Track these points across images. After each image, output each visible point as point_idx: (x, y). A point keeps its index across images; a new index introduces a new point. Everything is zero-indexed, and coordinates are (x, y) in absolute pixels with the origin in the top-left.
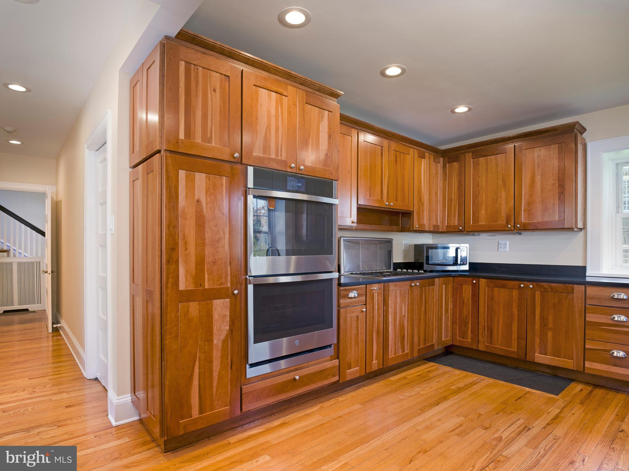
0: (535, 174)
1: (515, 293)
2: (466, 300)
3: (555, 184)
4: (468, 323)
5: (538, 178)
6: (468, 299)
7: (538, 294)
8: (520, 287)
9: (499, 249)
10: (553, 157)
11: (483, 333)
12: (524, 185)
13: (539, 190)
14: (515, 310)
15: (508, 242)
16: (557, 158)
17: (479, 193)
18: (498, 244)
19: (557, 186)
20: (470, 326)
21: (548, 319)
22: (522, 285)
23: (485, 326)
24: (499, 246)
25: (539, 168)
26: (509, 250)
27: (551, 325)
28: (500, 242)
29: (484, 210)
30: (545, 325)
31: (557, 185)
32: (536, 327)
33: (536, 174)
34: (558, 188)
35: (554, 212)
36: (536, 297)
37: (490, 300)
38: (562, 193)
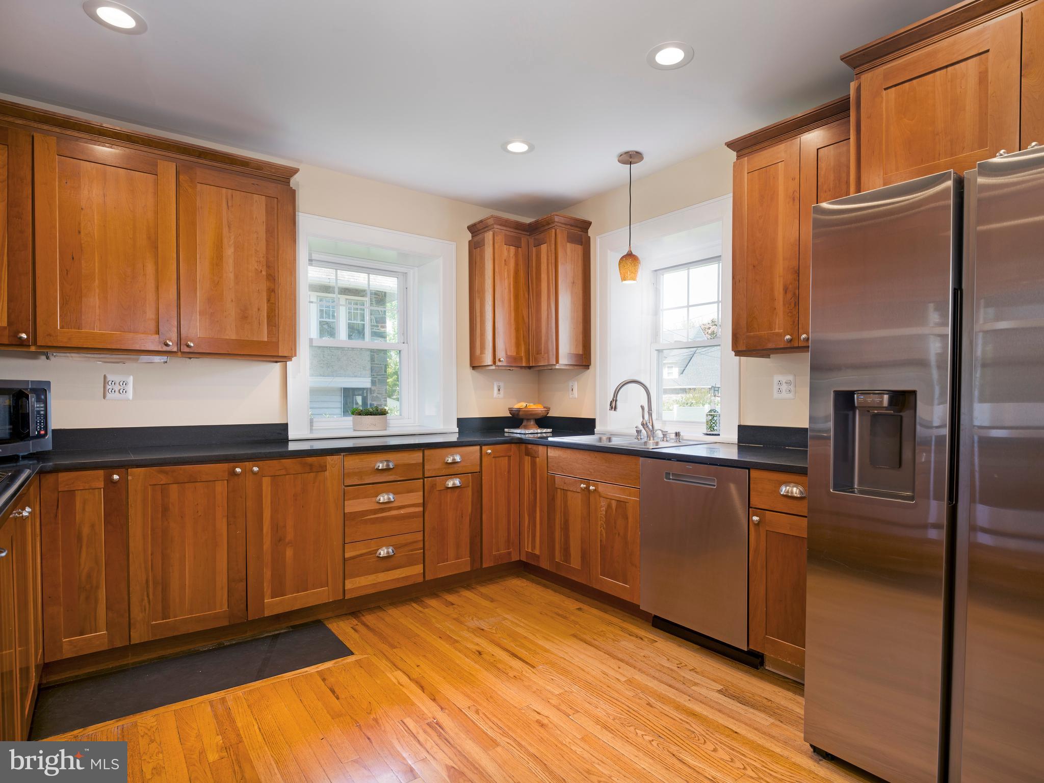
0: (222, 240)
1: (221, 488)
2: (86, 530)
3: (261, 271)
4: (97, 587)
5: (229, 252)
6: (93, 526)
7: (266, 481)
8: (234, 474)
9: (109, 395)
10: (256, 217)
11: (143, 600)
12: (200, 258)
13: (232, 276)
14: (222, 525)
15: (132, 377)
16: (263, 222)
17: (82, 250)
18: (105, 382)
19: (265, 277)
20: (102, 594)
21: (285, 526)
22: (238, 470)
23: (147, 581)
24: (108, 387)
25: (229, 232)
26: (133, 398)
27: (290, 536)
28: (110, 378)
29: (97, 297)
30: (280, 540)
31: (264, 273)
32: (265, 547)
33: (225, 241)
34: (266, 281)
35: (260, 325)
36: (264, 488)
37: (160, 515)
38: (273, 291)
